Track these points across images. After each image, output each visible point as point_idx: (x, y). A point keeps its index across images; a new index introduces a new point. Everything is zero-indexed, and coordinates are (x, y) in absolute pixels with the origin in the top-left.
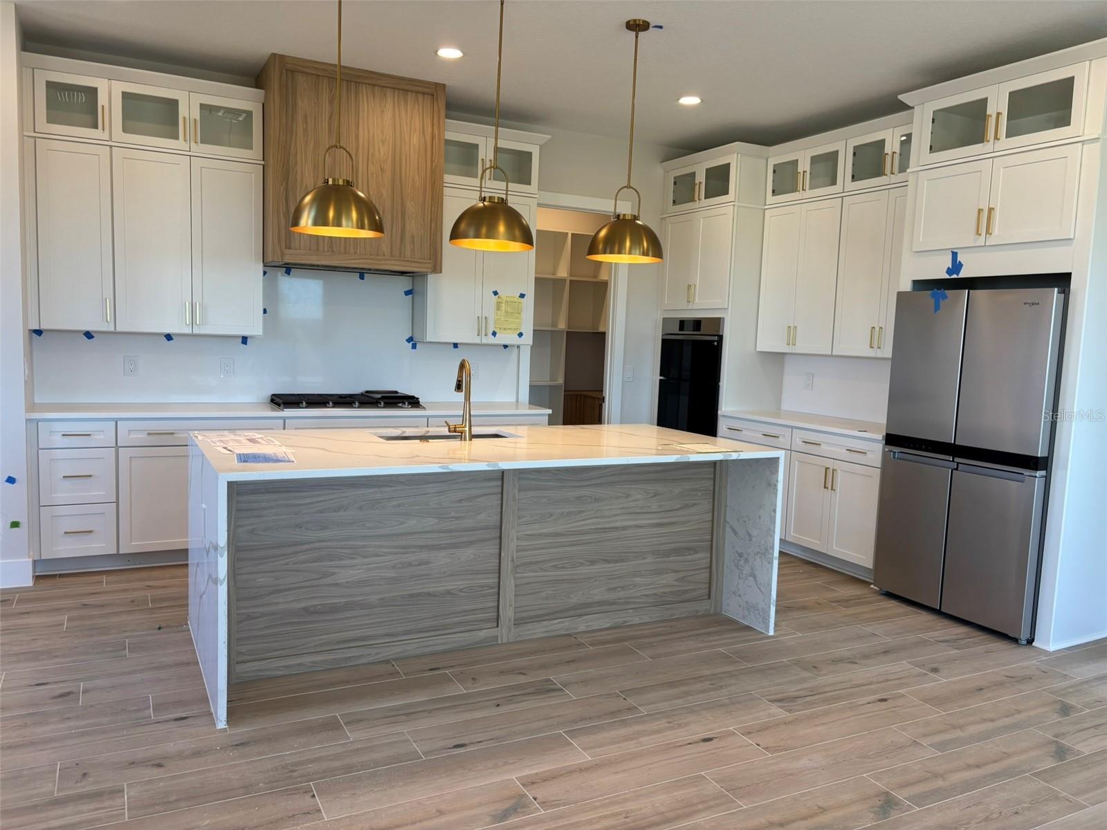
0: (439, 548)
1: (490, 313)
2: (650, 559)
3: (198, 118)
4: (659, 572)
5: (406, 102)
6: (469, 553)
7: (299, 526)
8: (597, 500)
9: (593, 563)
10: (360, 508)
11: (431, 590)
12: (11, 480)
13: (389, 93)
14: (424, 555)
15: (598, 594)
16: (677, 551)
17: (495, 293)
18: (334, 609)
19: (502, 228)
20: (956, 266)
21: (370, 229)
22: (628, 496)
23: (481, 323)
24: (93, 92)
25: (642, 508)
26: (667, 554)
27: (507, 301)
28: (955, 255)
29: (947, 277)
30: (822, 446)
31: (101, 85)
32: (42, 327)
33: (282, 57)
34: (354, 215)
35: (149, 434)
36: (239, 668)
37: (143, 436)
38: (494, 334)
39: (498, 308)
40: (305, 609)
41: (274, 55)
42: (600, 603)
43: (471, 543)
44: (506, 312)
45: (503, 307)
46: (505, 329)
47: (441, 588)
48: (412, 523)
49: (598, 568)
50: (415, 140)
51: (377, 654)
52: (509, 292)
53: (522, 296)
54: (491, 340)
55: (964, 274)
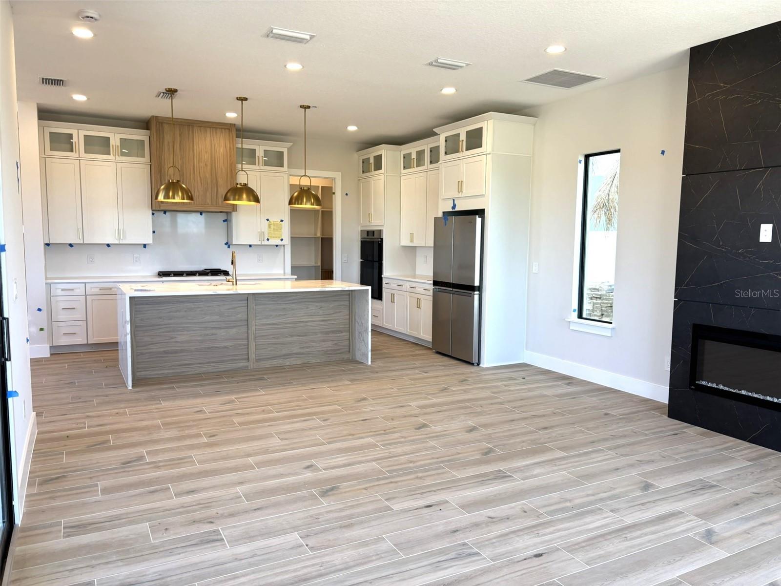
0: (220, 328)
1: (265, 228)
2: (319, 335)
3: (119, 145)
4: (324, 341)
5: (216, 133)
6: (234, 331)
7: (160, 318)
8: (293, 309)
9: (292, 336)
10: (186, 311)
11: (218, 346)
12: (39, 310)
13: (208, 130)
14: (214, 331)
15: (295, 350)
16: (333, 332)
17: (268, 220)
18: (176, 352)
19: (244, 196)
20: (454, 206)
21: (187, 200)
22: (307, 308)
23: (261, 234)
24: (70, 136)
25: (314, 313)
26: (328, 333)
27: (274, 224)
28: (454, 200)
29: (452, 210)
30: (417, 289)
31: (74, 132)
32: (51, 242)
33: (157, 117)
34: (180, 194)
35: (100, 289)
36: (138, 374)
37: (98, 290)
38: (268, 240)
39: (269, 226)
40: (164, 351)
41: (153, 116)
42: (297, 354)
43: (235, 327)
44: (274, 229)
45: (272, 227)
46: (273, 237)
47: (222, 345)
48: (207, 318)
49: (295, 338)
50: (222, 150)
51: (195, 371)
52: (275, 219)
53: (282, 221)
54: (266, 243)
55: (457, 209)
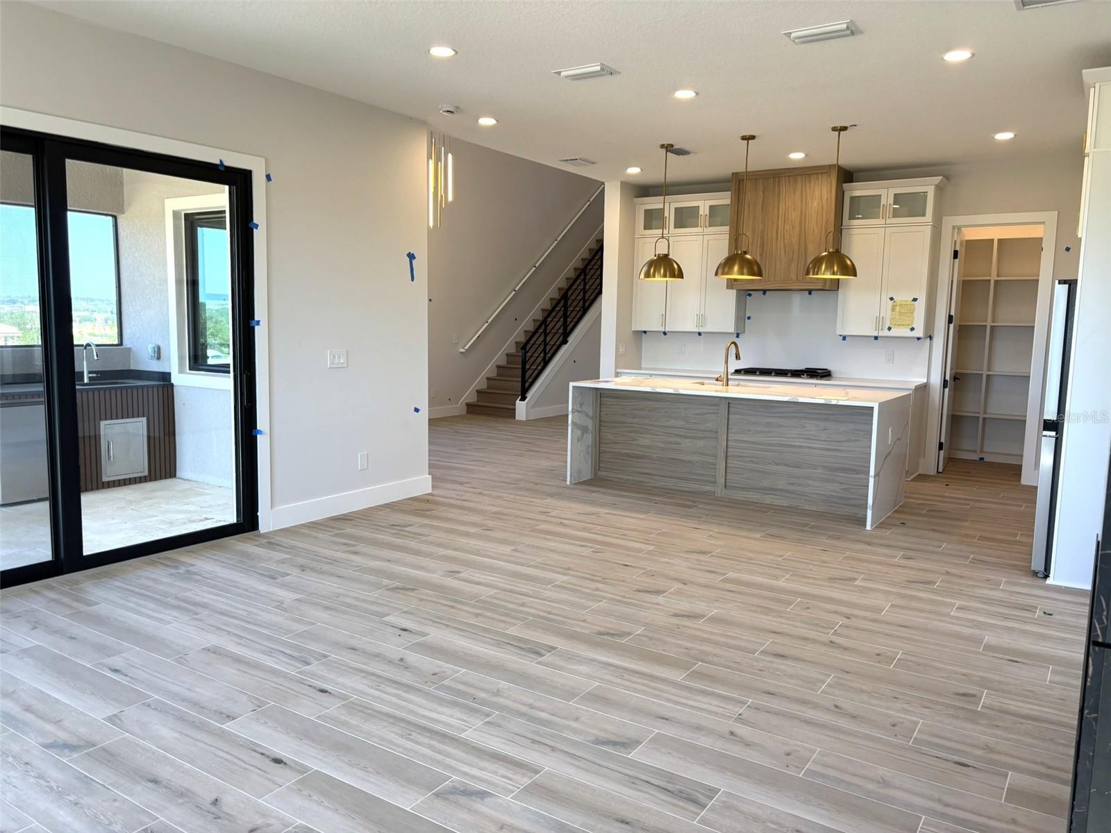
0: (686, 437)
1: (887, 312)
2: (820, 471)
3: (708, 214)
4: (826, 480)
5: (810, 181)
6: (701, 443)
7: (624, 415)
8: (780, 426)
9: (777, 464)
10: (649, 411)
11: (682, 458)
14: (678, 440)
15: (781, 484)
16: (842, 470)
17: (892, 299)
18: (638, 457)
19: (736, 268)
22: (803, 427)
23: (879, 321)
24: (662, 211)
25: (814, 436)
26: (835, 470)
27: (901, 305)
33: (737, 173)
38: (889, 329)
39: (893, 310)
40: (626, 454)
41: (733, 174)
42: (781, 490)
43: (703, 438)
44: (900, 312)
45: (898, 309)
46: (899, 325)
47: (687, 458)
48: (672, 422)
49: (781, 468)
51: (654, 483)
52: (903, 297)
53: (915, 300)
54: (886, 333)
